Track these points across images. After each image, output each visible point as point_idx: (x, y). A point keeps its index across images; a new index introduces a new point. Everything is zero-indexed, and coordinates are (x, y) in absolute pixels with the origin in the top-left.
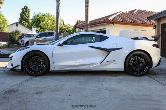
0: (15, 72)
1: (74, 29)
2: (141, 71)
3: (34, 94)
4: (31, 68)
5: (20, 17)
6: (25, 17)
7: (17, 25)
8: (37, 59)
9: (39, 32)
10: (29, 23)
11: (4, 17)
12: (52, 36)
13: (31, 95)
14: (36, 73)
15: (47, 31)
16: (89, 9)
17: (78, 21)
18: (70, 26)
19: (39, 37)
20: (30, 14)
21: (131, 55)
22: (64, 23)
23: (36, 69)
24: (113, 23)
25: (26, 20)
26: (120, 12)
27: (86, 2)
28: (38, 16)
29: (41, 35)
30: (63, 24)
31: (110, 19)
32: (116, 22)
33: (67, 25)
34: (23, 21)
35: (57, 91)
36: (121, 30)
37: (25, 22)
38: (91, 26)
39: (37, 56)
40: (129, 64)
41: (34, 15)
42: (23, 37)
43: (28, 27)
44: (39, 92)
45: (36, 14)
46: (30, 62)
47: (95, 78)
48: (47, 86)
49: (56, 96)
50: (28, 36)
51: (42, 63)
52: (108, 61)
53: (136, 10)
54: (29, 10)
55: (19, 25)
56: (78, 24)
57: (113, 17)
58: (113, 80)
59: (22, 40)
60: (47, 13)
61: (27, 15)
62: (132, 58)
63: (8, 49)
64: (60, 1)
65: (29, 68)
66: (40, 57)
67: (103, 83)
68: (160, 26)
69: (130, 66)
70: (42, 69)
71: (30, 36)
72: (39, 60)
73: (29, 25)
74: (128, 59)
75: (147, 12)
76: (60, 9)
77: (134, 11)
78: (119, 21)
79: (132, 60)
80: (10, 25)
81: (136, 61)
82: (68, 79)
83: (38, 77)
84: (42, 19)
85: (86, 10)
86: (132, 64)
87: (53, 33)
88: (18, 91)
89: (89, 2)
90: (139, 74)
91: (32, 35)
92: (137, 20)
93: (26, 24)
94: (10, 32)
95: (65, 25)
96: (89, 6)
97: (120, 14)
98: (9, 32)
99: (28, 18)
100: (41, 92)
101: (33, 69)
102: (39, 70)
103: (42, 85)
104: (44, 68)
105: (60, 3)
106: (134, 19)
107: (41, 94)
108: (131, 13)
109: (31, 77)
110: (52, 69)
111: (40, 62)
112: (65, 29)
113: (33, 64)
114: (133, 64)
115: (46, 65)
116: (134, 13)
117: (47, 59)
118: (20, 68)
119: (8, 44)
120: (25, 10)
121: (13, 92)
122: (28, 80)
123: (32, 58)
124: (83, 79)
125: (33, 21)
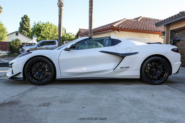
0: (16, 80)
1: (76, 37)
2: (158, 79)
3: (40, 106)
4: (34, 76)
5: (20, 27)
6: (25, 27)
7: (17, 34)
8: (41, 65)
9: (39, 41)
10: (29, 32)
11: (3, 26)
12: (53, 45)
13: (36, 108)
14: (40, 81)
15: (48, 40)
16: (93, 15)
17: (80, 29)
18: (72, 35)
19: (40, 46)
20: (30, 24)
21: (148, 61)
22: (65, 31)
23: (41, 77)
24: (118, 30)
25: (26, 29)
26: (125, 19)
27: (90, 7)
28: (38, 25)
29: (42, 44)
30: (65, 33)
31: (115, 26)
32: (121, 29)
33: (69, 34)
34: (23, 30)
35: (67, 102)
36: (127, 38)
37: (25, 32)
38: (95, 33)
39: (41, 62)
40: (145, 71)
41: (34, 24)
42: (23, 46)
43: (28, 36)
44: (46, 104)
45: (37, 23)
46: (33, 69)
47: (108, 87)
48: (54, 96)
49: (67, 108)
50: (29, 45)
51: (46, 70)
52: (122, 68)
53: (140, 17)
54: (28, 19)
55: (19, 34)
56: (80, 32)
57: (118, 24)
58: (129, 89)
59: (23, 49)
60: (47, 22)
61: (27, 24)
62: (148, 65)
63: (8, 59)
64: (62, 7)
65: (33, 76)
66: (44, 64)
67: (119, 92)
68: (169, 32)
69: (146, 73)
70: (46, 77)
71: (31, 45)
72: (43, 66)
73: (29, 34)
74: (144, 65)
75: (152, 20)
76: (62, 15)
77: (138, 18)
78: (124, 28)
79: (149, 66)
80: (10, 34)
81: (153, 67)
82: (77, 88)
83: (43, 86)
84: (42, 28)
85: (90, 17)
86: (148, 71)
87: (55, 42)
88: (21, 103)
89: (93, 8)
90: (156, 82)
91: (33, 44)
92: (142, 27)
93: (26, 34)
94: (10, 40)
95: (66, 33)
96: (93, 12)
97: (125, 21)
98: (9, 42)
99: (28, 27)
100: (49, 103)
101: (36, 78)
102: (44, 78)
103: (48, 95)
104: (49, 75)
105: (62, 9)
106: (140, 26)
107: (48, 106)
108: (135, 20)
109: (34, 86)
110: (58, 76)
111: (44, 69)
112: (66, 37)
113: (36, 72)
114: (150, 70)
115: (51, 72)
116: (139, 20)
117: (53, 65)
118: (21, 76)
119: (8, 53)
120: (24, 19)
121: (15, 104)
122: (31, 90)
123: (36, 64)
124: (94, 87)
125: (33, 30)
